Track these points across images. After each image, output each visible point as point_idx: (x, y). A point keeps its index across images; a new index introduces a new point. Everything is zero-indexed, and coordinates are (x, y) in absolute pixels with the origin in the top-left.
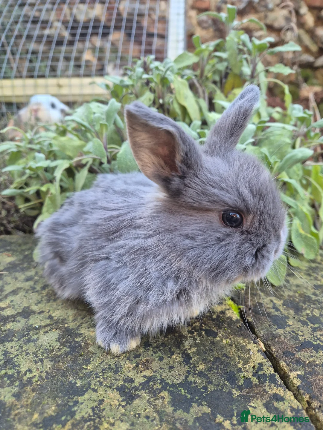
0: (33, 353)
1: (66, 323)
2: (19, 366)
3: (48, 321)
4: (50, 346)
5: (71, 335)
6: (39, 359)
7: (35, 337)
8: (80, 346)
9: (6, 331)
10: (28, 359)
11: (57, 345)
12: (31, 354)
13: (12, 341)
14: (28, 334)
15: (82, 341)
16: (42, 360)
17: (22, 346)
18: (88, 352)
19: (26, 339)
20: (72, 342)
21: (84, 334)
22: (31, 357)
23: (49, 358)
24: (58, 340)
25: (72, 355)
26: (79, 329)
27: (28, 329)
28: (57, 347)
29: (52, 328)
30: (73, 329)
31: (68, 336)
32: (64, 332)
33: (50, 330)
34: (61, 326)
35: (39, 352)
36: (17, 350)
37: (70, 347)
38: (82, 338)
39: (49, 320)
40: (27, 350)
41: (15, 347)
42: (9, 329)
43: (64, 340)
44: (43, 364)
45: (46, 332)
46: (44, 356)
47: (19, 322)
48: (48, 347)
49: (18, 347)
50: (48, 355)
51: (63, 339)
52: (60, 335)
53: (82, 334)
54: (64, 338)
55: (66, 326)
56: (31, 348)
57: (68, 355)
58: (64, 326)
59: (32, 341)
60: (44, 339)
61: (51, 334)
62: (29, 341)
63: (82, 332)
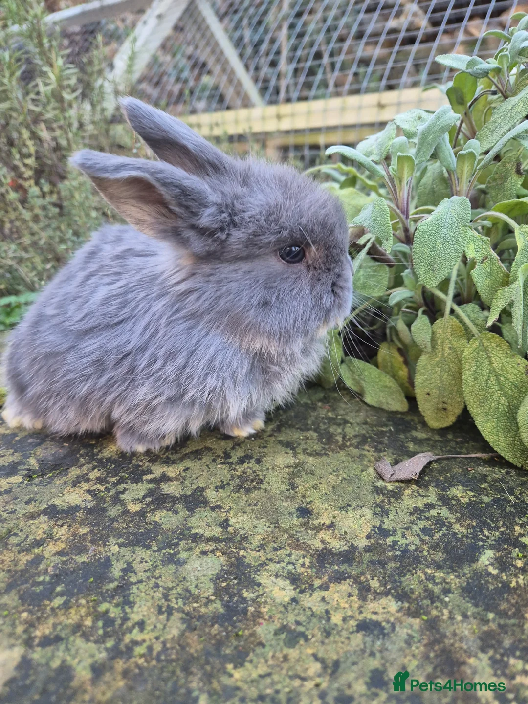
0: (164, 588)
1: (244, 549)
2: (131, 604)
3: (217, 531)
4: (197, 586)
5: (240, 580)
6: (168, 606)
7: (183, 555)
8: (245, 611)
9: (150, 524)
10: (153, 598)
11: (208, 590)
12: (161, 589)
13: (148, 547)
14: (177, 544)
15: (254, 601)
16: (170, 611)
17: (157, 566)
18: (253, 634)
19: (169, 554)
20: (235, 595)
21: (264, 587)
22: (158, 595)
23: (183, 612)
24: (216, 579)
25: (221, 625)
26: (259, 571)
27: (181, 534)
28: (206, 595)
29: (217, 549)
30: (249, 565)
31: (235, 579)
32: (232, 565)
33: (213, 552)
34: (234, 550)
35: (174, 591)
36: (145, 571)
37: (226, 606)
38: (256, 594)
39: (221, 530)
40: (160, 577)
41: (146, 562)
42: (156, 522)
43: (224, 584)
44: (168, 620)
45: (204, 553)
46: (177, 603)
47: (176, 513)
48: (192, 588)
49: (151, 563)
50: (185, 604)
51: (223, 582)
52: (222, 569)
53: (259, 585)
54: (226, 580)
55: (242, 553)
56: (167, 574)
57: (216, 622)
58: (238, 553)
59: (175, 563)
60: (195, 566)
61: (210, 559)
62: (171, 559)
63: (262, 581)
